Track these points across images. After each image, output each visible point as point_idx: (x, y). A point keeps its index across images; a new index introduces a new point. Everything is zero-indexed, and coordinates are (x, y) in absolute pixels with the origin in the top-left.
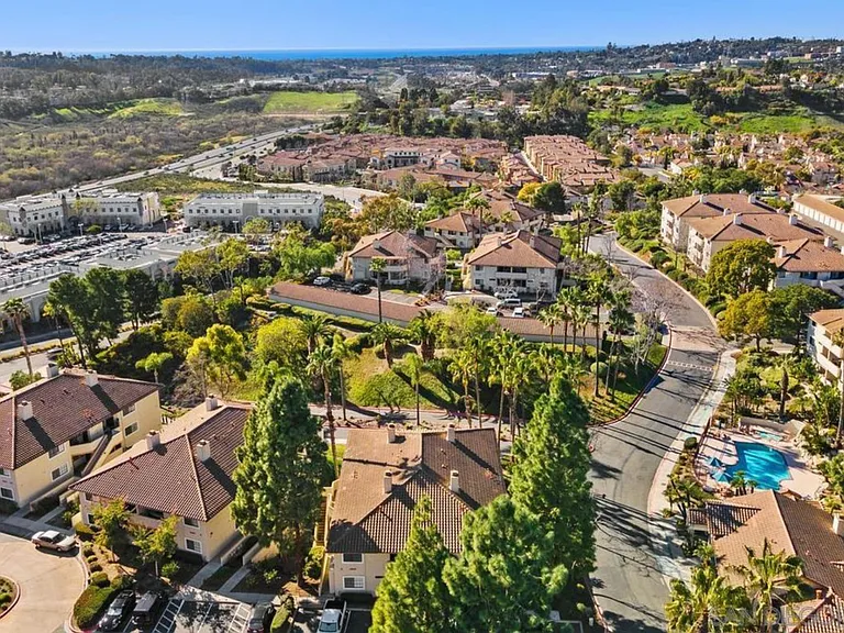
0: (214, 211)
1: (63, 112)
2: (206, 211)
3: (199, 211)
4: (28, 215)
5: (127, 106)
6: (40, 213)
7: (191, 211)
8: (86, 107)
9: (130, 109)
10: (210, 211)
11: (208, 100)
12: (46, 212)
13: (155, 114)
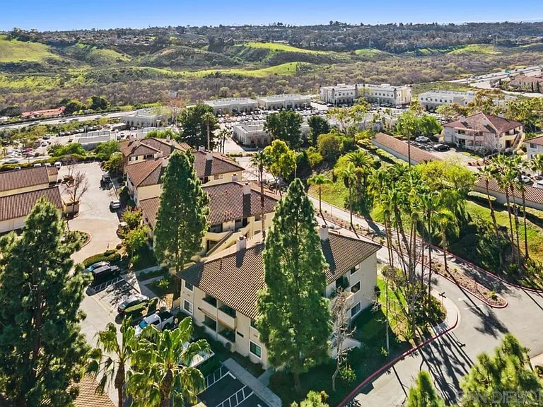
0: (436, 100)
1: (423, 50)
2: (431, 100)
3: (427, 99)
4: (335, 93)
5: (459, 48)
6: (343, 92)
7: (422, 99)
8: (437, 48)
9: (461, 50)
10: (434, 100)
11: (515, 45)
12: (346, 92)
13: (476, 52)
